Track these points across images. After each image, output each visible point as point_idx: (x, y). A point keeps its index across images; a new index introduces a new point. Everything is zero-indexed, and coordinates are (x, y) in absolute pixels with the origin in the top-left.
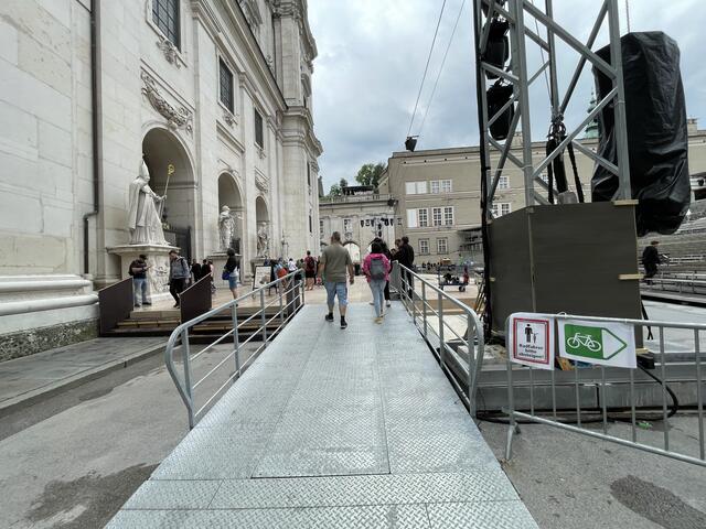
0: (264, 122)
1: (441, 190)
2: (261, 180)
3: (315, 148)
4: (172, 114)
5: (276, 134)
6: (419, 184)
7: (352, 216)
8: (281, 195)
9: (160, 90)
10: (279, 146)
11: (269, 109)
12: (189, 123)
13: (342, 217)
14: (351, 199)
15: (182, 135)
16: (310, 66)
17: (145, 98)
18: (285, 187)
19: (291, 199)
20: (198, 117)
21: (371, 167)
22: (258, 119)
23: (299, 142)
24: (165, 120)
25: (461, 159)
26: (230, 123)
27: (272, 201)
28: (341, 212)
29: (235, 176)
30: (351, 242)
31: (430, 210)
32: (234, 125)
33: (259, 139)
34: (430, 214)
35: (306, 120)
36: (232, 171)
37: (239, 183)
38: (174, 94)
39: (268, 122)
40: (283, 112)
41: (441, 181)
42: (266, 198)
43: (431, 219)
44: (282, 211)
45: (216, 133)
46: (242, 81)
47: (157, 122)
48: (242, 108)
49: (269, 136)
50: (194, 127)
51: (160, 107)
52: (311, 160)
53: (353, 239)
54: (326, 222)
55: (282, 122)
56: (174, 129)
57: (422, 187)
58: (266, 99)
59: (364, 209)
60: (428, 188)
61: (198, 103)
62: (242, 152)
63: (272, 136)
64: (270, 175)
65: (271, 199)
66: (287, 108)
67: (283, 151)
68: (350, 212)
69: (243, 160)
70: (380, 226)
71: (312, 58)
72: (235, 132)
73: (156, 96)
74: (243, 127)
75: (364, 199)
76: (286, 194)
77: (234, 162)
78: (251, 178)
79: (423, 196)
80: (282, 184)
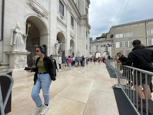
0: (74, 20)
1: (128, 36)
2: (72, 35)
3: (89, 27)
4: (39, 12)
5: (78, 23)
6: (120, 35)
7: (99, 45)
8: (79, 39)
9: (35, 5)
10: (79, 26)
11: (76, 16)
12: (47, 16)
13: (96, 45)
14: (99, 40)
15: (44, 19)
16: (88, 6)
17: (29, 6)
18: (80, 38)
19: (81, 40)
20: (50, 15)
21: (105, 34)
22: (72, 19)
23: (84, 25)
24: (37, 14)
25: (137, 25)
26: (62, 18)
27: (76, 41)
28: (96, 44)
29: (64, 33)
30: (98, 52)
31: (124, 42)
32: (63, 19)
33: (72, 24)
34: (124, 43)
35: (86, 19)
36: (62, 32)
37: (65, 35)
38: (40, 6)
39: (75, 20)
40: (80, 17)
41: (128, 33)
42: (74, 40)
43: (124, 45)
44: (79, 43)
45: (56, 20)
46: (67, 7)
47: (33, 14)
48: (67, 15)
49: (75, 23)
50: (49, 18)
51: (35, 10)
52: (87, 30)
53: (99, 51)
54: (91, 47)
55: (80, 20)
56: (40, 17)
57: (121, 36)
58: (75, 14)
59: (102, 43)
60: (124, 35)
61: (50, 11)
62: (66, 27)
63: (76, 24)
64: (75, 34)
65: (75, 40)
66: (81, 16)
67: (80, 28)
68: (98, 44)
69: (67, 29)
70: (107, 47)
71: (89, 4)
72: (64, 21)
73: (33, 6)
74: (67, 20)
75: (102, 40)
76: (80, 39)
77: (63, 29)
78: (69, 34)
79: (121, 38)
80: (79, 36)
